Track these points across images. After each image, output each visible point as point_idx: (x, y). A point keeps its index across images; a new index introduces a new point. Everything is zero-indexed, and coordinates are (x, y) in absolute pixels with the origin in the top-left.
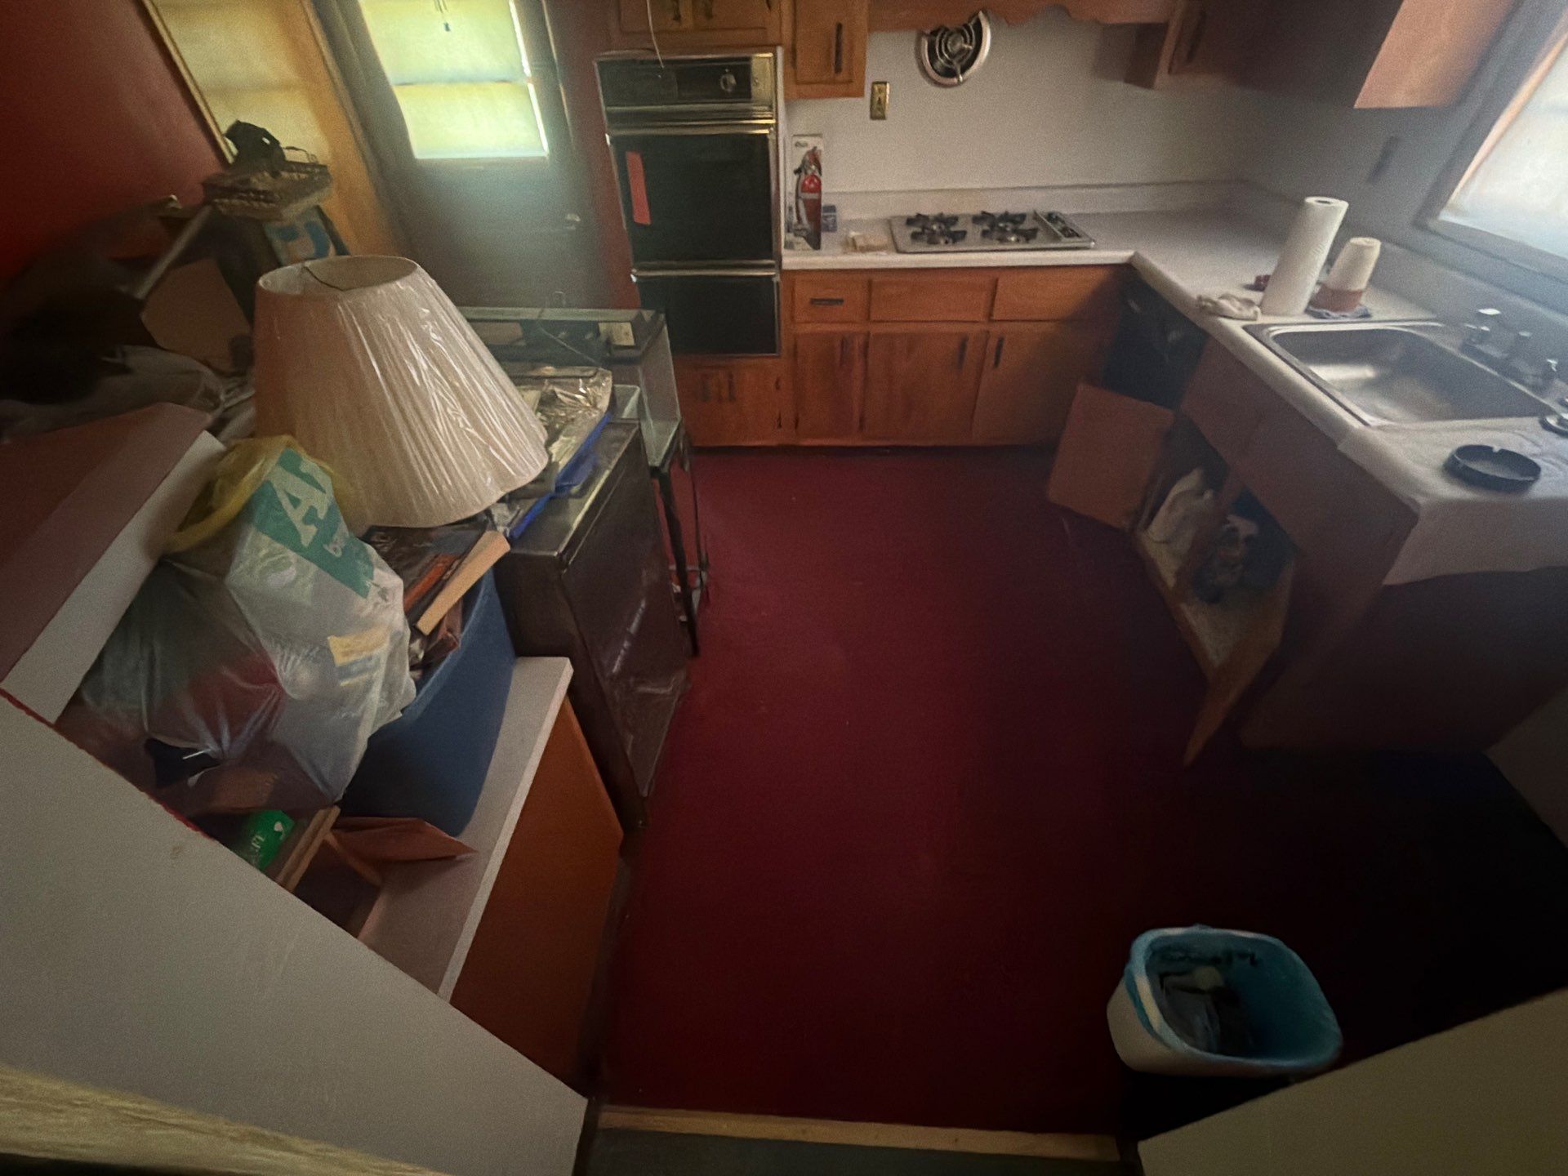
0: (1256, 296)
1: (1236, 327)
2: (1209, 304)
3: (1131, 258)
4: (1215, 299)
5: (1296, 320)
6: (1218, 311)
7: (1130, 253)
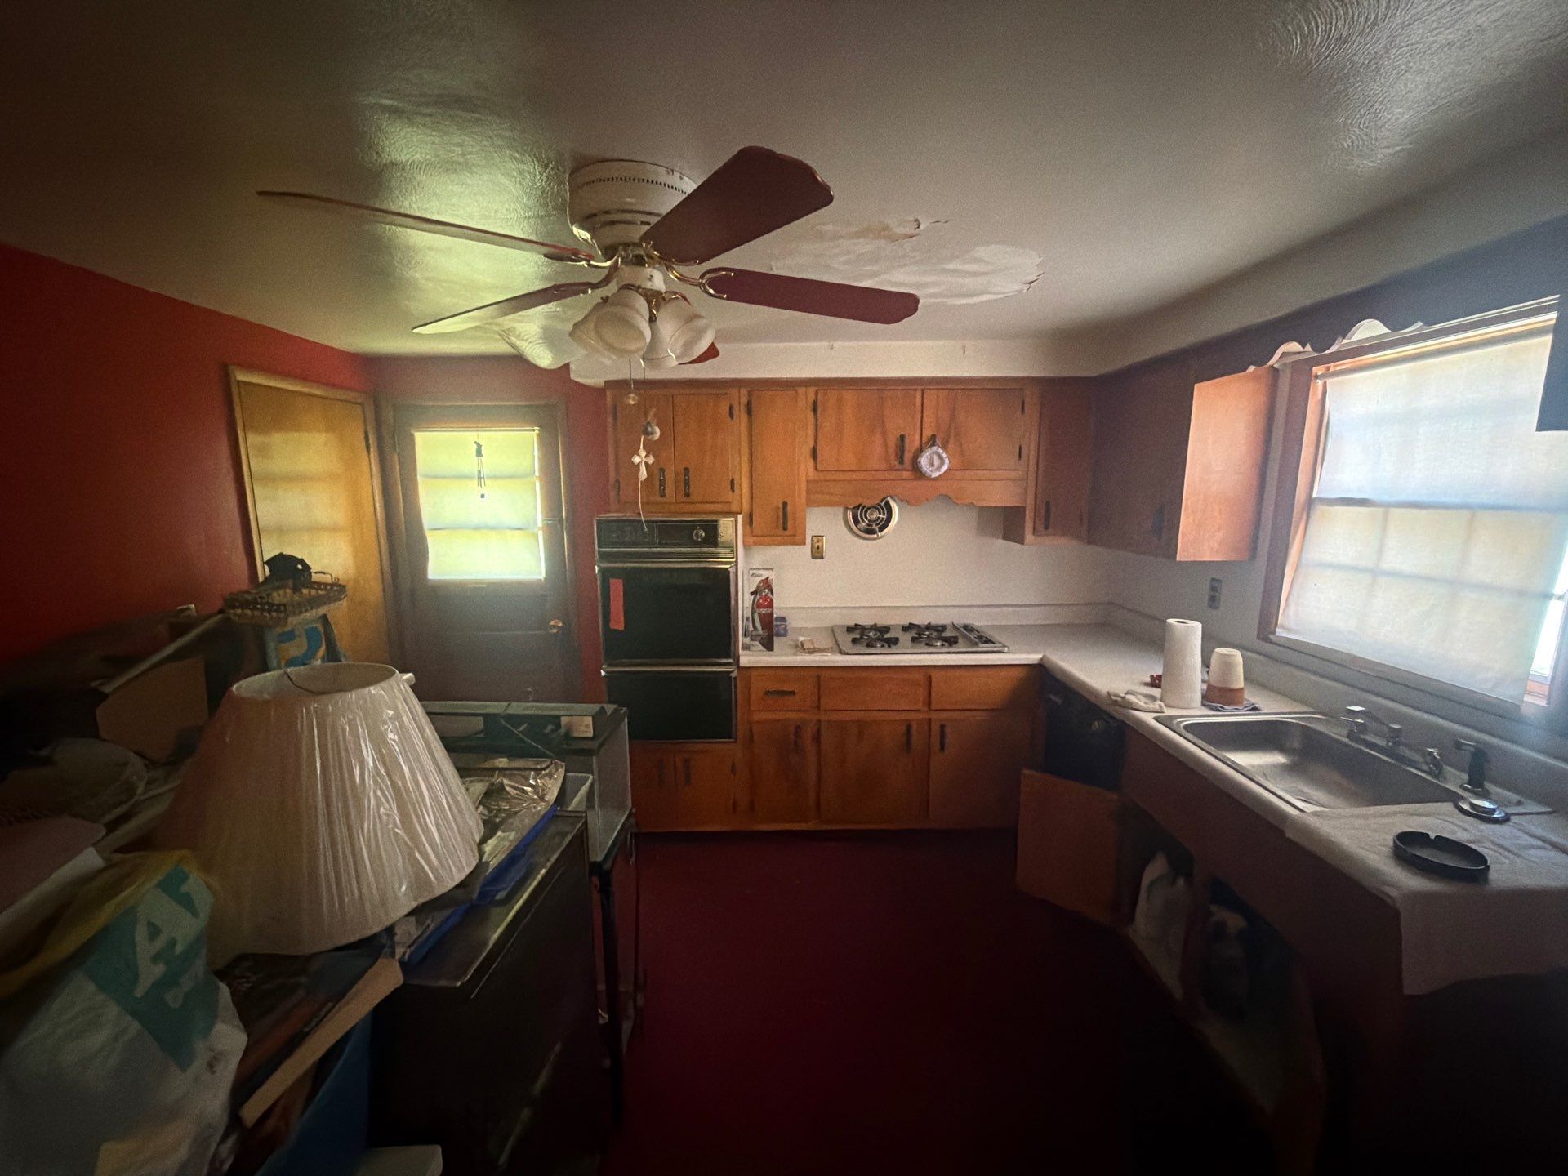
0: (1156, 692)
1: (1148, 718)
2: (1119, 699)
3: (1042, 659)
4: (1123, 695)
5: (1197, 713)
6: (1130, 706)
7: (1040, 656)
